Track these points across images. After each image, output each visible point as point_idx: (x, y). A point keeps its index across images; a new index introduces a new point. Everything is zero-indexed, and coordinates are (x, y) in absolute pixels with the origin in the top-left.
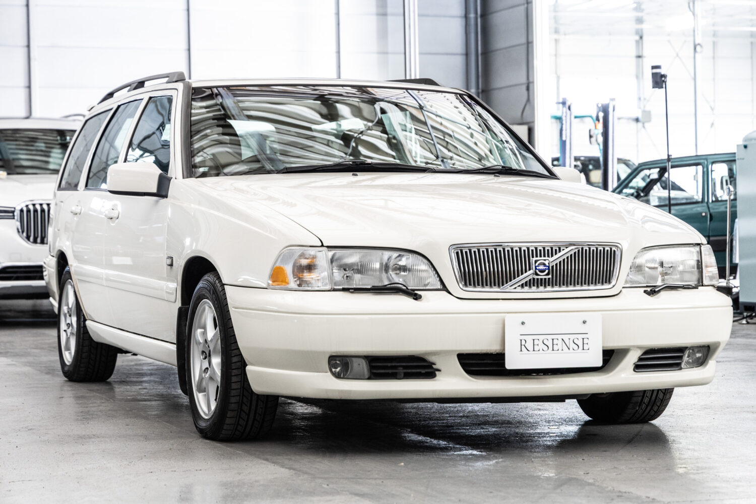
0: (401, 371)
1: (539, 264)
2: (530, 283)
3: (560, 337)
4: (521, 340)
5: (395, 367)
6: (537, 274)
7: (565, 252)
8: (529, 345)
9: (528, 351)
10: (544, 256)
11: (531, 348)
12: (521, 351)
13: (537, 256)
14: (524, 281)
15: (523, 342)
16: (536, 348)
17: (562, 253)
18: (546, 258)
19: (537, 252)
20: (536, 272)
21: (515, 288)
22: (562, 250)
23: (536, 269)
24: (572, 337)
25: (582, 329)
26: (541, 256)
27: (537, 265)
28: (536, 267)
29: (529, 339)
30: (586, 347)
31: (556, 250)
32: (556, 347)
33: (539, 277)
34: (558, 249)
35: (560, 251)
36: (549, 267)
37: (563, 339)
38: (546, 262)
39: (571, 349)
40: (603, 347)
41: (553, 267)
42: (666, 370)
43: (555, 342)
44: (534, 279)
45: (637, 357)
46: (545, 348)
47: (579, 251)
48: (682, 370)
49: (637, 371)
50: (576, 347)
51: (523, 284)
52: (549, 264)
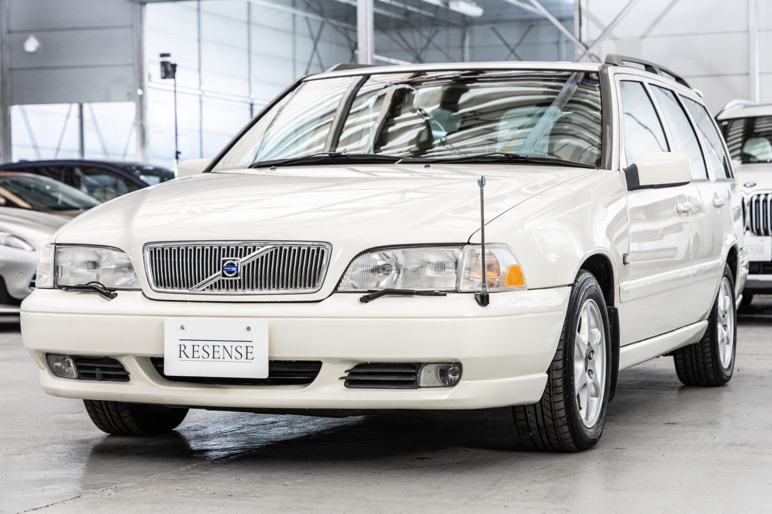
0: (97, 372)
1: (227, 265)
2: (218, 285)
3: (221, 344)
4: (180, 345)
5: (94, 368)
6: (224, 275)
7: (260, 251)
8: (189, 351)
9: (188, 357)
10: (236, 256)
11: (190, 354)
12: (180, 357)
13: (228, 256)
14: (212, 282)
15: (183, 348)
16: (196, 355)
17: (257, 252)
18: (238, 258)
19: (229, 251)
20: (223, 273)
21: (204, 290)
22: (256, 249)
23: (223, 269)
24: (235, 344)
25: (246, 336)
26: (232, 256)
27: (225, 265)
28: (223, 267)
29: (189, 345)
30: (250, 356)
31: (250, 249)
32: (217, 355)
33: (229, 279)
34: (252, 248)
35: (254, 250)
36: (237, 267)
37: (224, 347)
38: (235, 263)
39: (233, 357)
40: (269, 357)
41: (244, 267)
42: (396, 387)
43: (216, 349)
44: (223, 280)
45: (342, 370)
46: (206, 355)
47: (276, 250)
48: (419, 389)
49: (350, 386)
50: (238, 356)
51: (212, 285)
52: (238, 264)
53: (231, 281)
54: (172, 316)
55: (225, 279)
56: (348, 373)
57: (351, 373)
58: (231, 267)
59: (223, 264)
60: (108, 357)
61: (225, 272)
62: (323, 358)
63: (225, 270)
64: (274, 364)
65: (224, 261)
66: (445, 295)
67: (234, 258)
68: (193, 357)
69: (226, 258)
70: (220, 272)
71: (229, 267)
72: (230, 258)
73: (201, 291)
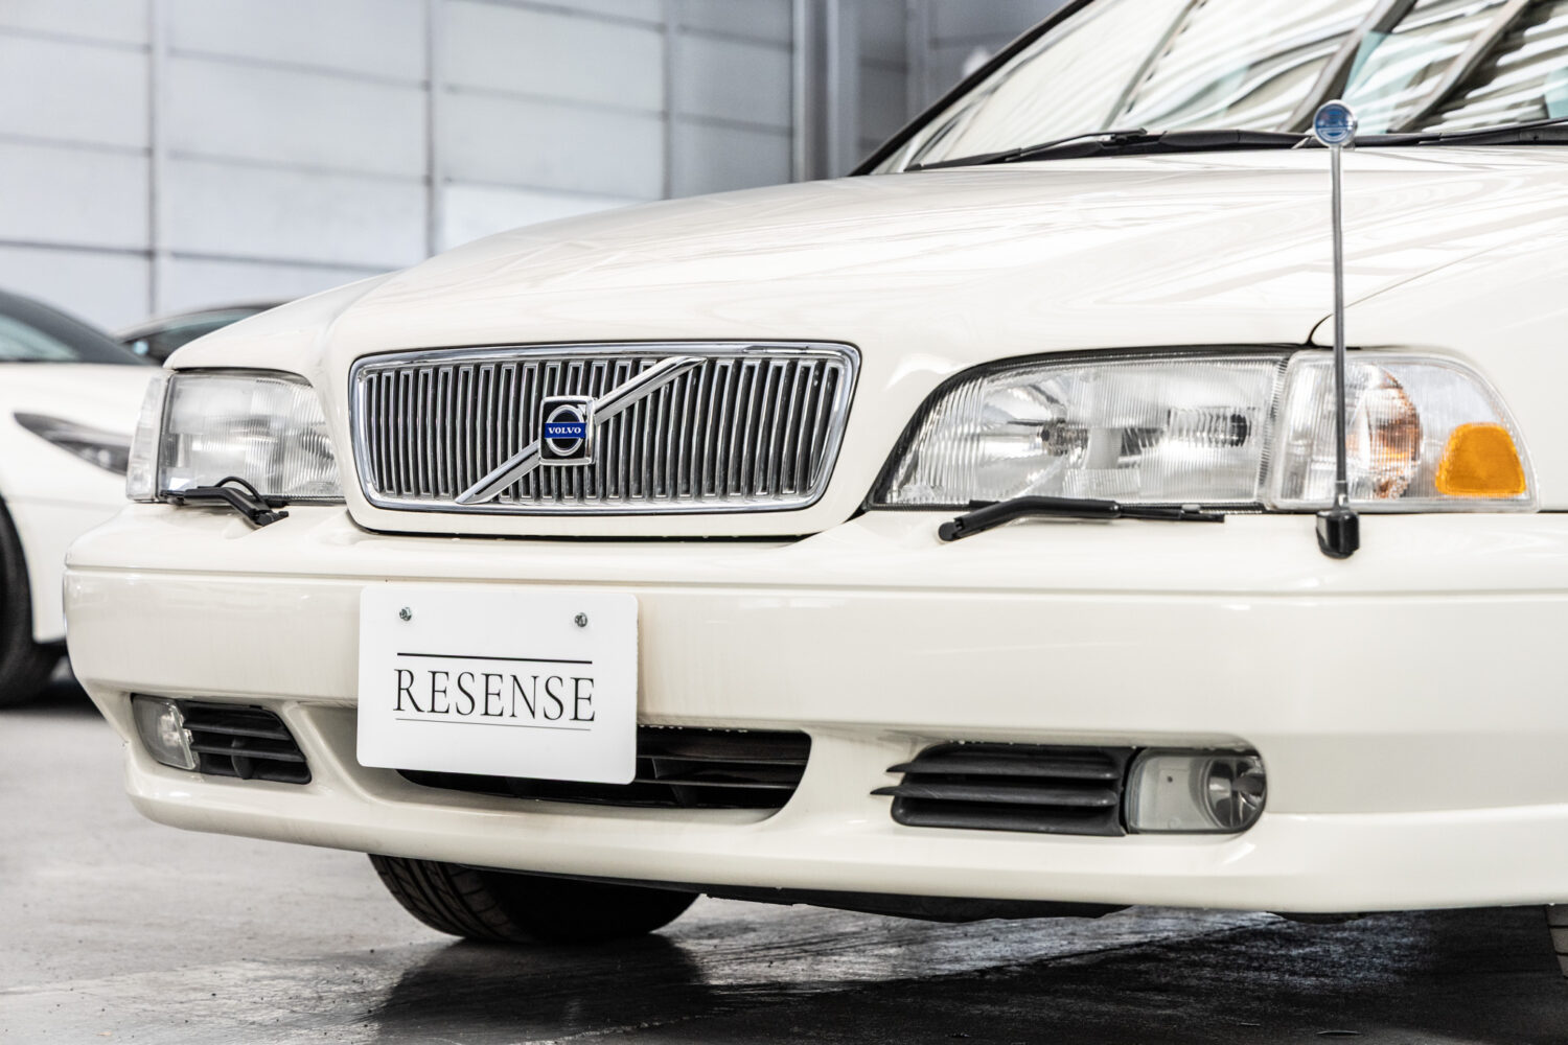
0: (234, 751)
1: (558, 418)
3: (508, 669)
4: (400, 672)
5: (228, 740)
8: (422, 691)
9: (418, 710)
10: (585, 391)
11: (425, 705)
12: (399, 709)
13: (562, 392)
15: (406, 677)
16: (440, 702)
17: (643, 375)
18: (590, 398)
19: (567, 377)
20: (544, 443)
21: (496, 499)
22: (642, 368)
23: (545, 434)
24: (545, 670)
25: (573, 644)
26: (573, 392)
27: (550, 420)
28: (545, 426)
30: (585, 710)
31: (623, 369)
32: (494, 705)
33: (564, 463)
35: (635, 372)
36: (583, 426)
37: (515, 678)
38: (579, 412)
39: (539, 712)
40: (640, 714)
41: (606, 425)
42: (1052, 828)
43: (494, 682)
44: (547, 469)
45: (878, 766)
46: (465, 705)
47: (698, 369)
48: (1129, 837)
49: (909, 820)
50: (554, 709)
51: (516, 485)
52: (585, 417)
53: (569, 469)
54: (387, 579)
55: (554, 463)
56: (901, 775)
57: (912, 774)
58: (566, 426)
59: (545, 417)
60: (260, 707)
61: (550, 441)
62: (813, 724)
63: (550, 435)
64: (654, 741)
65: (550, 407)
66: (1219, 519)
67: (578, 397)
68: (433, 710)
69: (556, 398)
70: (539, 443)
71: (561, 426)
72: (568, 397)
73: (489, 502)
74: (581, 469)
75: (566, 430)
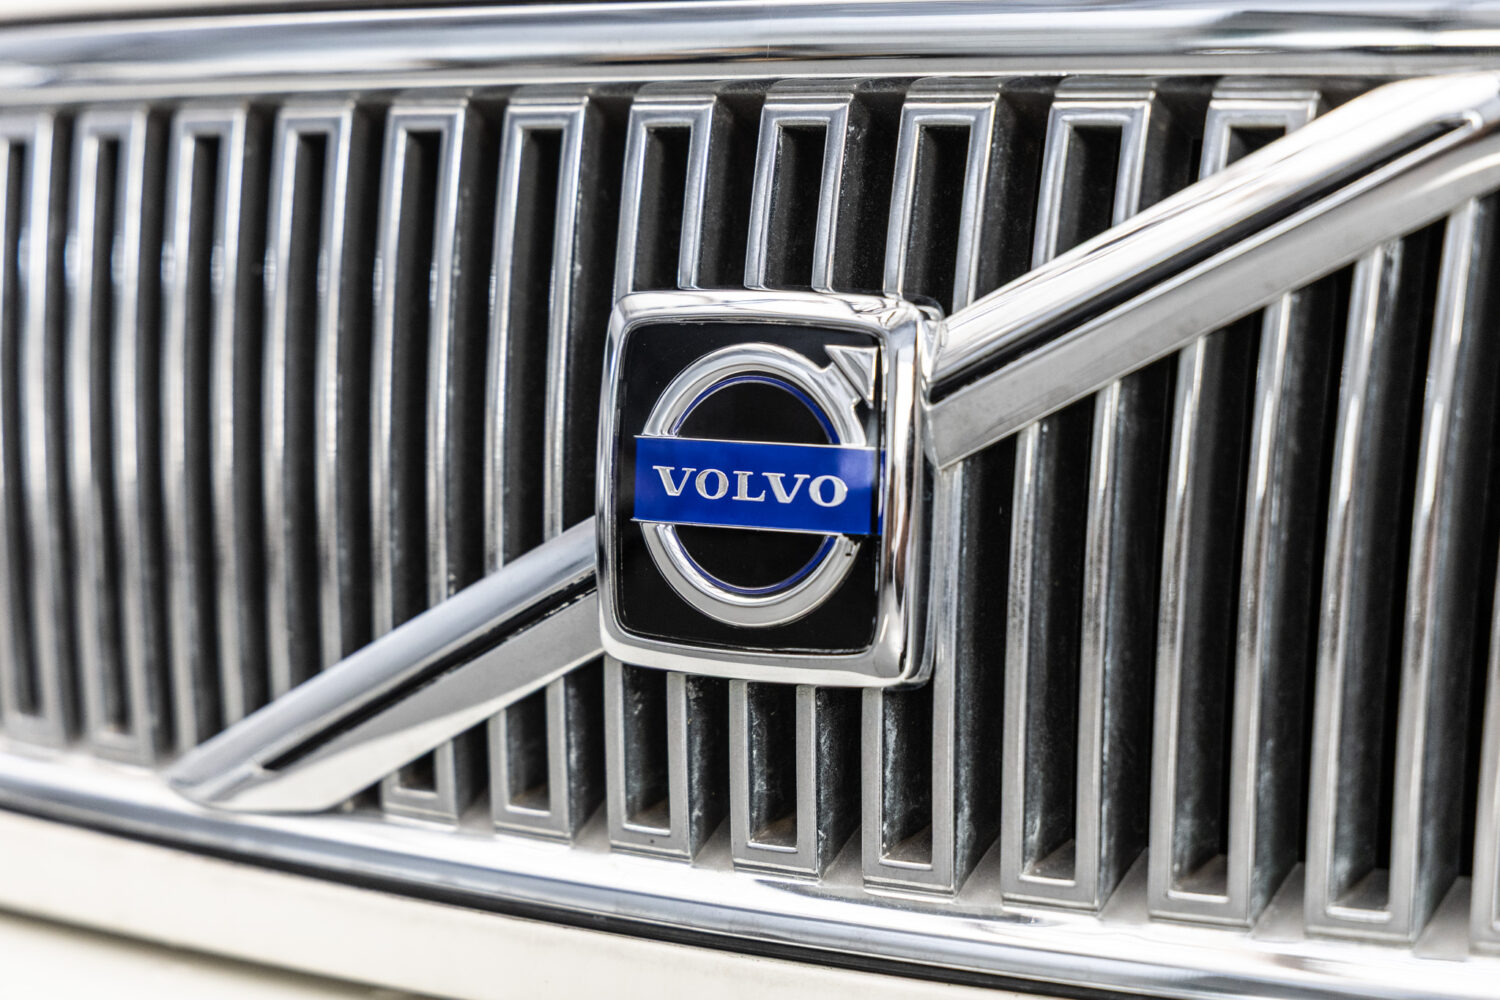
20: (631, 553)
28: (628, 447)
51: (474, 742)
58: (758, 464)
61: (663, 538)
63: (666, 509)
67: (823, 305)
69: (688, 302)
71: (732, 462)
73: (334, 811)
74: (843, 706)
75: (758, 485)
